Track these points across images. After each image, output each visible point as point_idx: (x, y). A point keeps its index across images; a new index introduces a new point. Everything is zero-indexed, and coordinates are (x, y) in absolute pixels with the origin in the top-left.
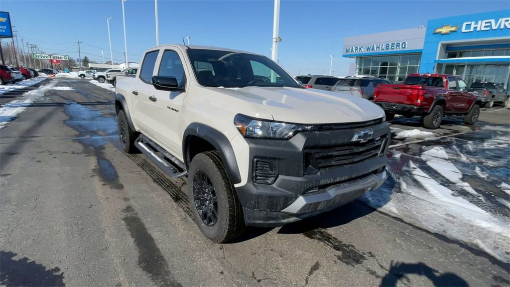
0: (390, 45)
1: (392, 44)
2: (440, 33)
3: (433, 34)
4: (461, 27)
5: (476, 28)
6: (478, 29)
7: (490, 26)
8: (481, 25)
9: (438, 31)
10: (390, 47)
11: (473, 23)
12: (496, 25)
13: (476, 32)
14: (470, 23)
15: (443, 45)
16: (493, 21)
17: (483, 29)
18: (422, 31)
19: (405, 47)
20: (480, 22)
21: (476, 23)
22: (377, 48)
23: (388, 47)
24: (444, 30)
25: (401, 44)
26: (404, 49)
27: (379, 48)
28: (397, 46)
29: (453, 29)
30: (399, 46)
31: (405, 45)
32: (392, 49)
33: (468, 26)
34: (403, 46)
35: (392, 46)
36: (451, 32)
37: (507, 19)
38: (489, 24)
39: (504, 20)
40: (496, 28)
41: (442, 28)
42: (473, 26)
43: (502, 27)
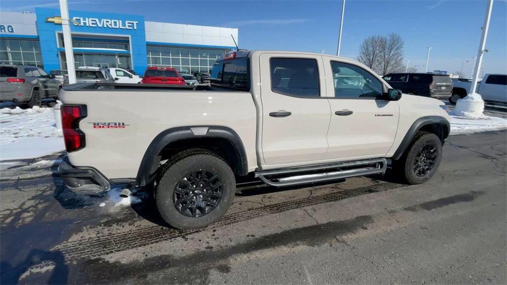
2: (52, 22)
3: (46, 22)
5: (85, 23)
6: (87, 25)
7: (96, 24)
8: (89, 22)
9: (50, 20)
11: (82, 19)
12: (100, 24)
13: (86, 27)
14: (79, 18)
16: (97, 20)
17: (91, 25)
18: (33, 17)
19: (12, 31)
20: (87, 19)
21: (84, 19)
24: (57, 20)
25: (6, 27)
26: (12, 34)
31: (12, 29)
33: (78, 20)
34: (10, 30)
37: (107, 20)
38: (95, 22)
39: (105, 20)
40: (101, 26)
41: (53, 18)
42: (82, 21)
43: (105, 26)
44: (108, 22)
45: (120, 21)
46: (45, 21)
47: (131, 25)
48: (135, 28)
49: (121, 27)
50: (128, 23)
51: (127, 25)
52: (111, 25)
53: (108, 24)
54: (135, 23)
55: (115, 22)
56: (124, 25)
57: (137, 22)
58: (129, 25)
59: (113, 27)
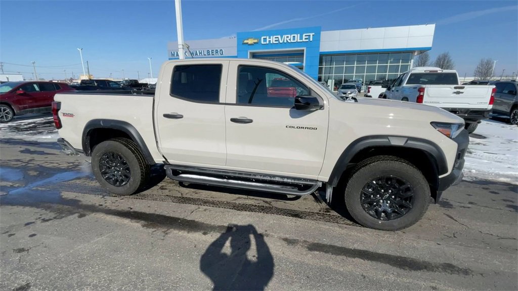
0: (210, 51)
1: (212, 51)
2: (247, 43)
4: (261, 40)
5: (270, 41)
6: (271, 42)
7: (278, 40)
8: (273, 39)
9: (246, 41)
10: (211, 53)
11: (268, 37)
12: (282, 40)
13: (270, 45)
14: (265, 37)
15: (250, 53)
16: (279, 37)
17: (274, 42)
18: (234, 41)
19: (222, 54)
20: (272, 37)
21: (270, 38)
22: (200, 53)
23: (209, 52)
24: (250, 41)
25: (219, 51)
27: (201, 53)
28: (216, 53)
29: (256, 41)
30: (217, 52)
31: (222, 52)
32: (212, 55)
33: (265, 39)
35: (212, 53)
36: (255, 43)
37: (287, 36)
38: (277, 39)
39: (286, 36)
40: (282, 42)
41: (248, 40)
42: (268, 40)
43: (285, 42)
44: (288, 37)
45: (299, 35)
46: (242, 43)
47: (307, 37)
48: (311, 40)
49: (298, 41)
50: (306, 36)
51: (304, 37)
52: (290, 40)
53: (288, 39)
54: (311, 34)
55: (294, 37)
56: (301, 38)
57: (314, 34)
58: (306, 37)
59: (292, 41)
